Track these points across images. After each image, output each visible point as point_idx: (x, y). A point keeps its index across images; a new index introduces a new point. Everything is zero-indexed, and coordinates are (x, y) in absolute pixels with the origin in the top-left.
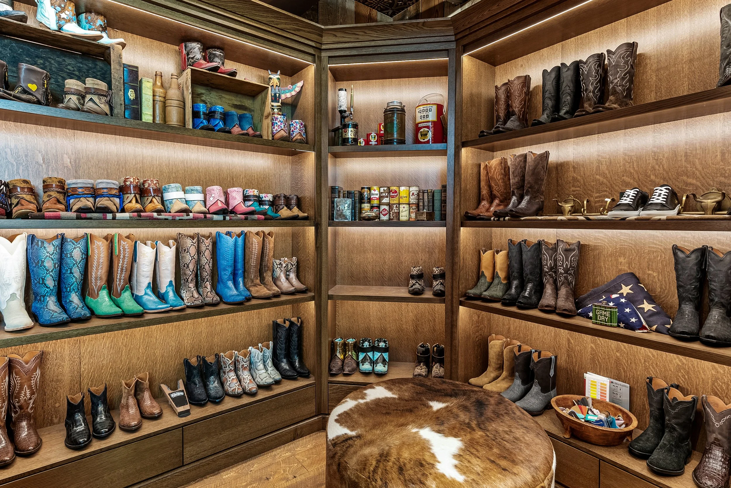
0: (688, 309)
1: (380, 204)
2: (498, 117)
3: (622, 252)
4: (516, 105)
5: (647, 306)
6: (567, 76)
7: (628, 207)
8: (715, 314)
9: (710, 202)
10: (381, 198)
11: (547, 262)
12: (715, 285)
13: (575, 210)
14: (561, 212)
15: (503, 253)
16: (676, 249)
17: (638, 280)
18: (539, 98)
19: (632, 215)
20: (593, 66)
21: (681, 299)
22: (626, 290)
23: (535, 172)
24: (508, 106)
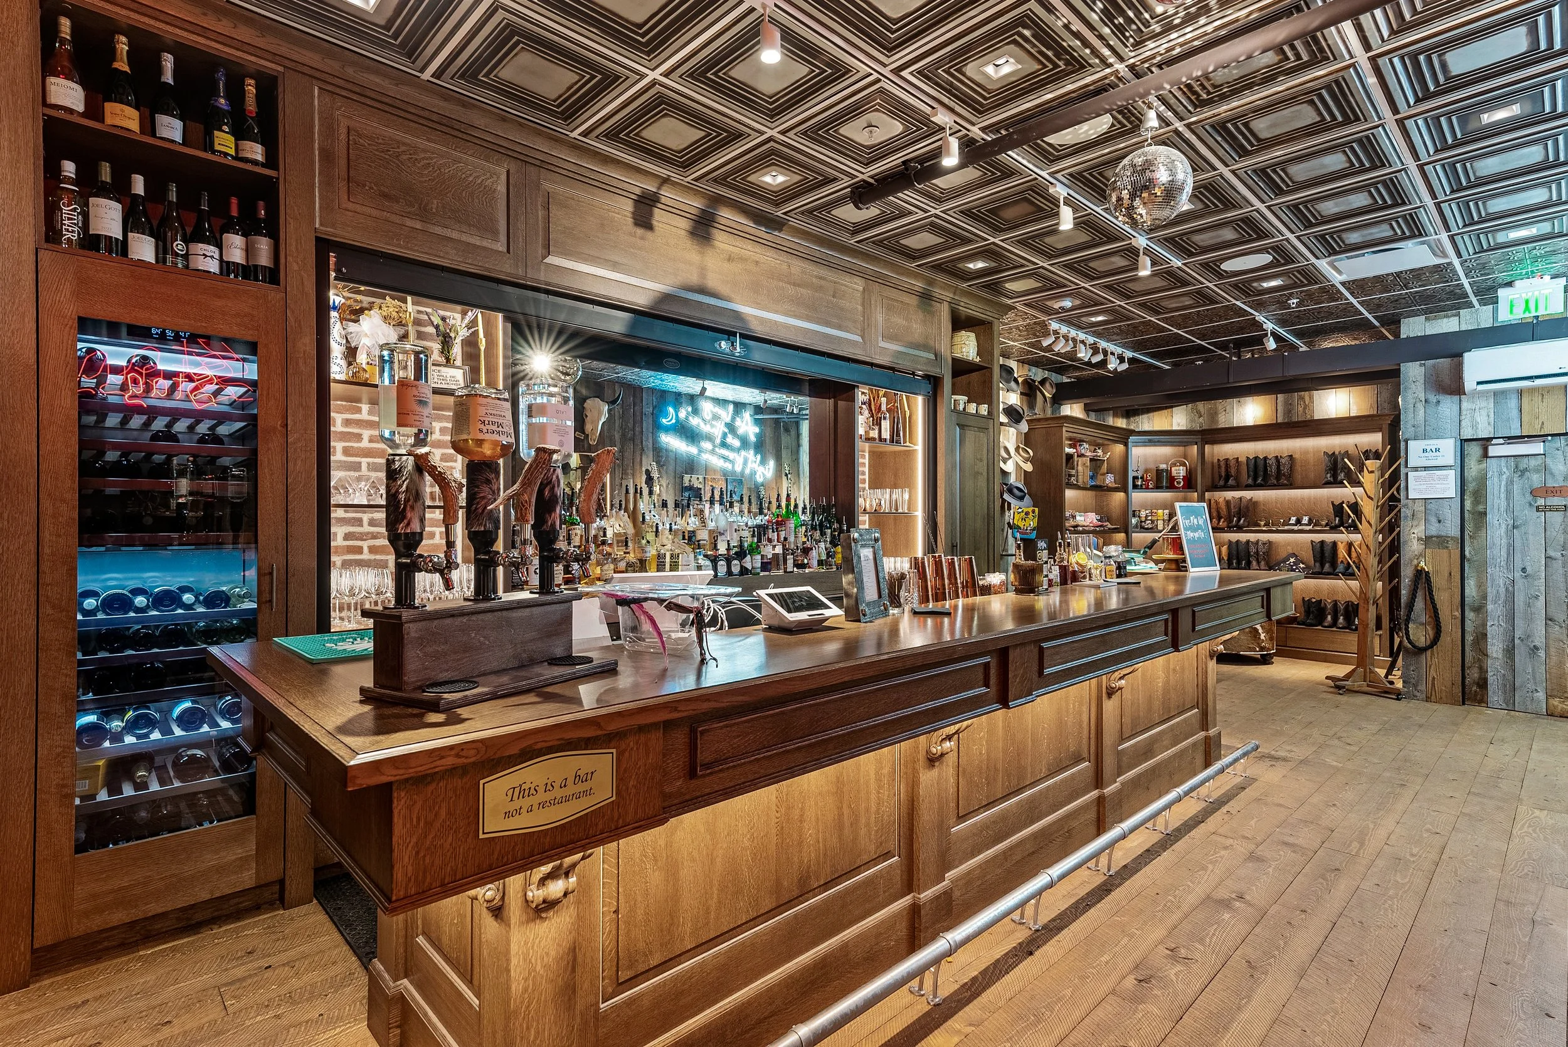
0: (1318, 565)
1: (1146, 520)
2: (1220, 476)
3: (1289, 544)
4: (1233, 472)
5: (1302, 566)
6: (1261, 464)
7: (1293, 525)
8: (1327, 565)
9: (1324, 523)
10: (1147, 517)
11: (1253, 550)
12: (1326, 555)
13: (1266, 525)
14: (1259, 526)
15: (1226, 547)
16: (1312, 541)
17: (1297, 556)
18: (1244, 468)
19: (1296, 528)
20: (1274, 461)
21: (1315, 561)
22: (1292, 560)
23: (1247, 507)
24: (1227, 470)
